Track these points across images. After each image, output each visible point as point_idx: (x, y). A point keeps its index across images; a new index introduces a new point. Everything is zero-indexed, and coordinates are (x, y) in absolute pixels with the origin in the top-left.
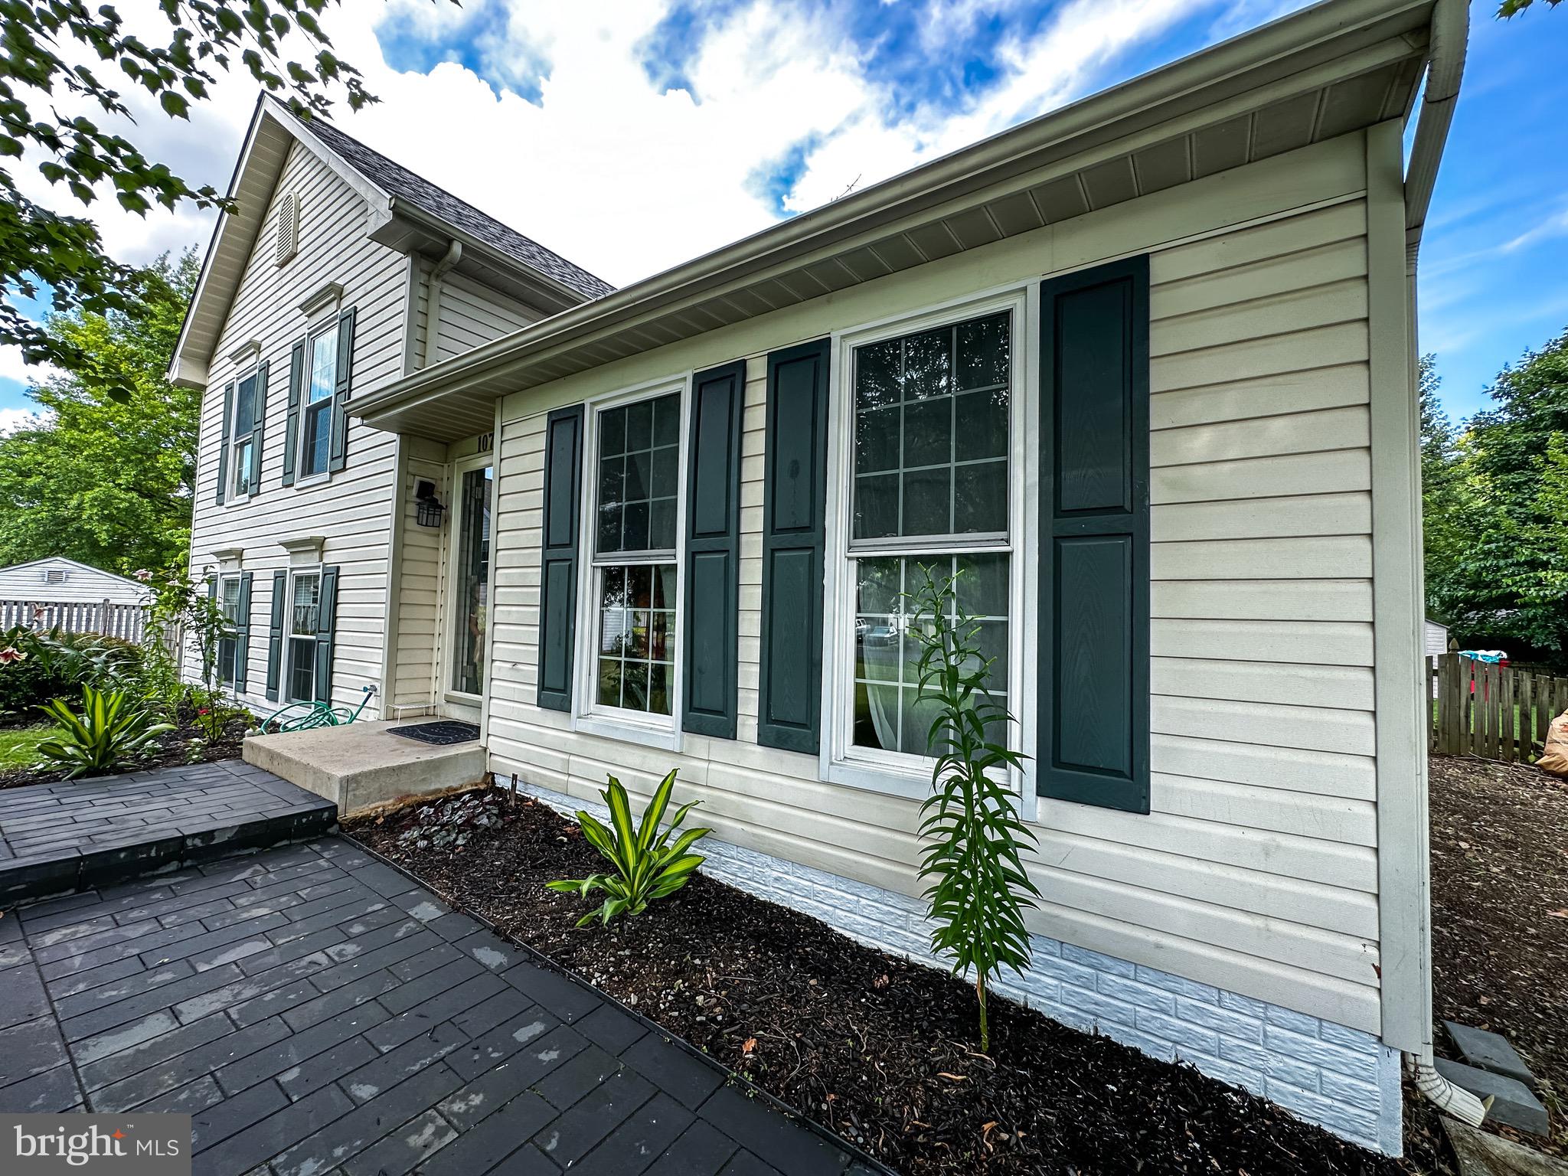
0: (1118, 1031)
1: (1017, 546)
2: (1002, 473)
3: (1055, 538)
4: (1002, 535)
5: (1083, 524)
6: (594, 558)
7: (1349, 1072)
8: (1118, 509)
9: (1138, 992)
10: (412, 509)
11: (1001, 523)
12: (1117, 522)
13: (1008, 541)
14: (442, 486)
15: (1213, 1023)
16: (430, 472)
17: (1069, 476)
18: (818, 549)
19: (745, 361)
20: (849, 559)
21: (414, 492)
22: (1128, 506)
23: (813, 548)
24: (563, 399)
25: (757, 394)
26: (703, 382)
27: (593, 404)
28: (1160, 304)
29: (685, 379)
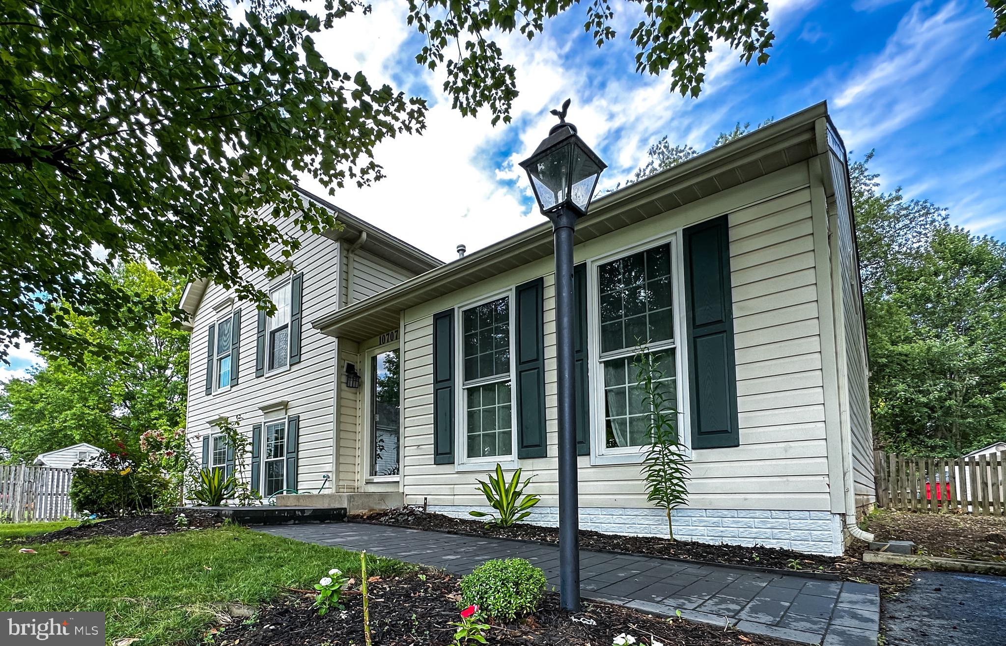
0: (731, 540)
1: (678, 344)
2: (670, 314)
3: (694, 338)
4: (672, 340)
5: (706, 330)
6: (463, 385)
7: (821, 529)
8: (720, 321)
9: (738, 522)
10: (344, 379)
11: (671, 336)
12: (719, 327)
13: (674, 343)
14: (357, 367)
15: (769, 526)
16: (352, 359)
17: (698, 311)
18: (585, 359)
19: (542, 278)
20: (600, 363)
21: (345, 369)
22: (724, 320)
23: (582, 360)
24: (442, 307)
25: (550, 292)
26: (521, 291)
27: (459, 308)
28: (733, 235)
29: (511, 289)
